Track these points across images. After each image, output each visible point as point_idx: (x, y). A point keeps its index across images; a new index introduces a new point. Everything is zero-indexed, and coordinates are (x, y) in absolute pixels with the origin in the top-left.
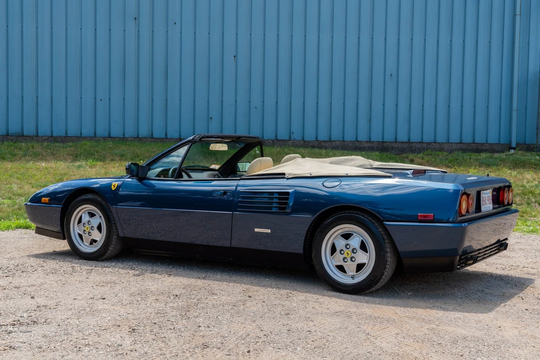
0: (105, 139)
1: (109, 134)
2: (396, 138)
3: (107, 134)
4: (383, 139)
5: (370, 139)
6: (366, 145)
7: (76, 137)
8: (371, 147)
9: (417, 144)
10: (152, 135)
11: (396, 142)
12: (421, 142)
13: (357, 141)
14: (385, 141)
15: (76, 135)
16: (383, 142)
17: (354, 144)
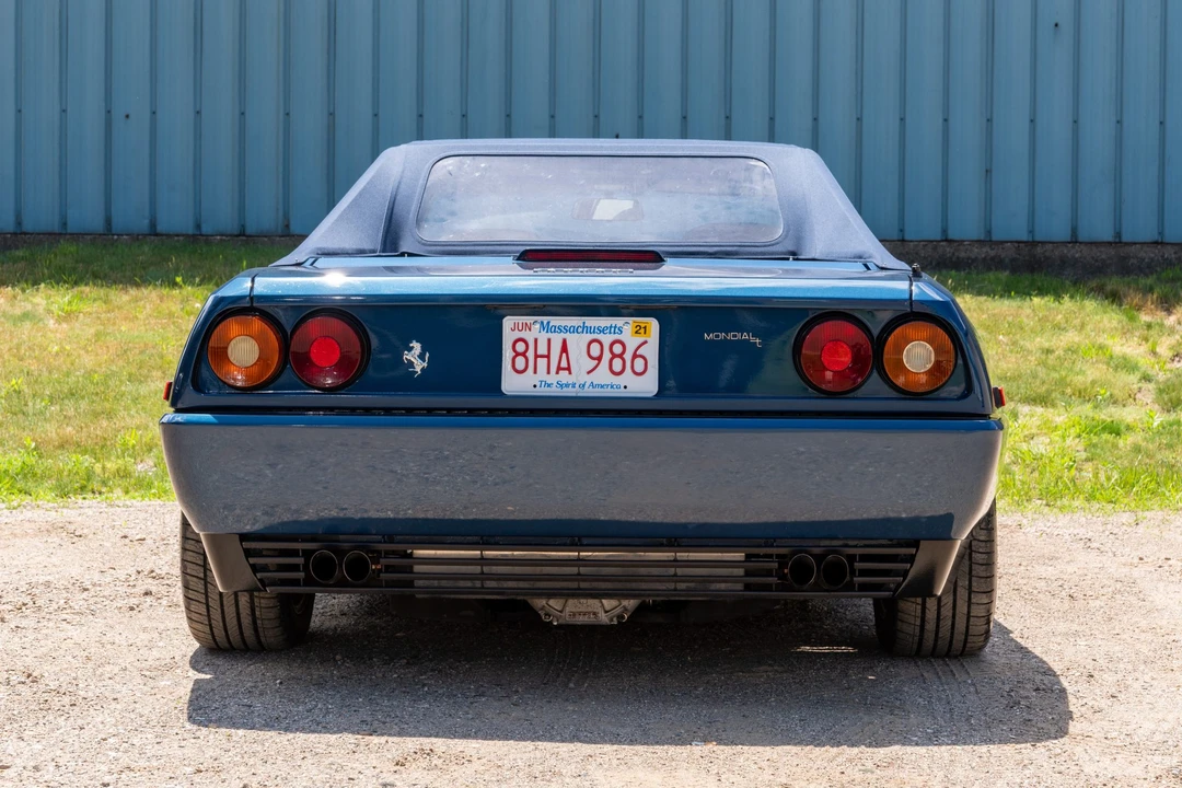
0: (137, 238)
1: (153, 224)
2: (1074, 231)
3: (146, 222)
4: (1031, 232)
5: (989, 232)
6: (976, 252)
7: (50, 234)
8: (992, 259)
9: (1145, 248)
10: (287, 226)
11: (1075, 241)
12: (1156, 243)
13: (946, 240)
14: (1038, 238)
15: (50, 230)
16: (1033, 244)
17: (935, 248)
